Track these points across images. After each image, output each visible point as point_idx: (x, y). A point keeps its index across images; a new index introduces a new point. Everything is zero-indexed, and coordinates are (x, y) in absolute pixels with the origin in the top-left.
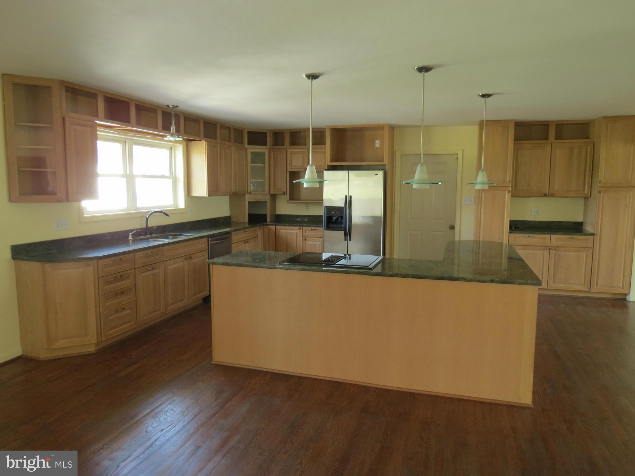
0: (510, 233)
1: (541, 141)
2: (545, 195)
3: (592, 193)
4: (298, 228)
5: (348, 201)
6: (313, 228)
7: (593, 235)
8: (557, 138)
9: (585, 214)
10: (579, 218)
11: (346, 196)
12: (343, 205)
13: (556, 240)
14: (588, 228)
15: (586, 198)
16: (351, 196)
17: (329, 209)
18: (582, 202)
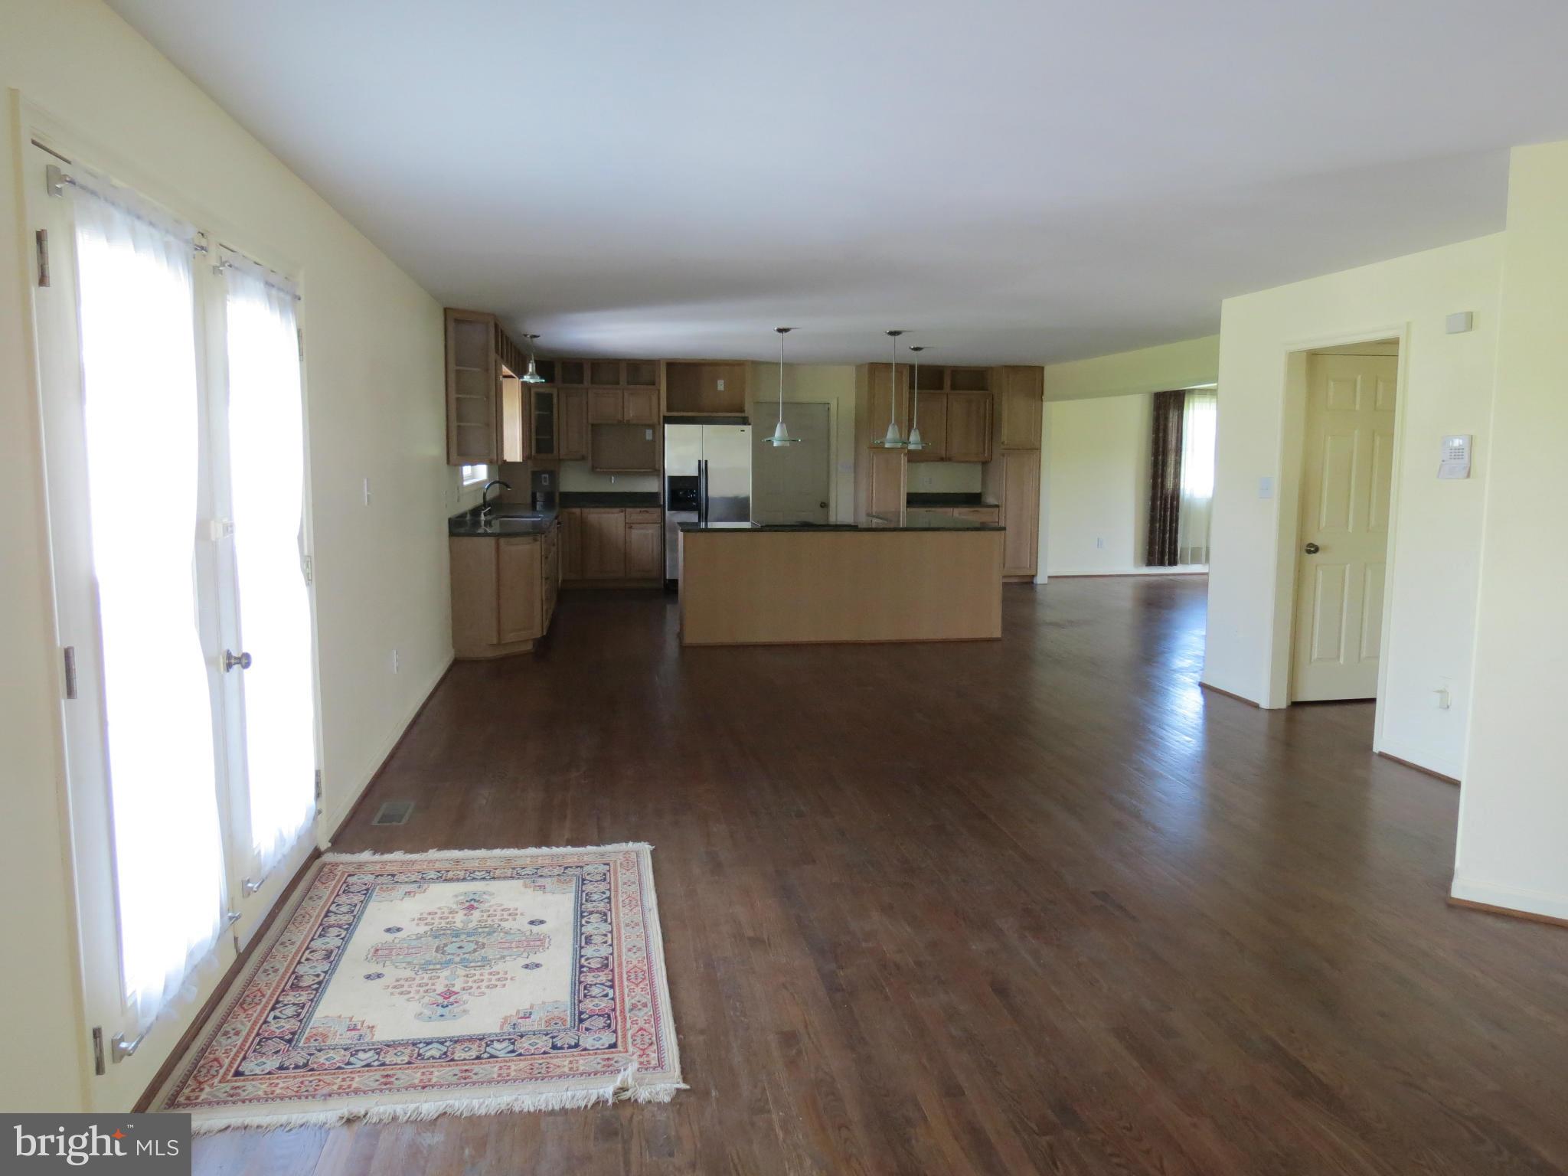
0: (907, 507)
1: (932, 391)
2: (942, 459)
3: (994, 457)
4: (618, 510)
5: (703, 467)
6: (643, 509)
7: (997, 506)
8: (954, 387)
9: (984, 483)
10: (976, 488)
11: (700, 461)
12: (695, 473)
13: (960, 514)
14: (991, 500)
15: (985, 463)
16: (706, 461)
17: (673, 480)
18: (979, 468)
